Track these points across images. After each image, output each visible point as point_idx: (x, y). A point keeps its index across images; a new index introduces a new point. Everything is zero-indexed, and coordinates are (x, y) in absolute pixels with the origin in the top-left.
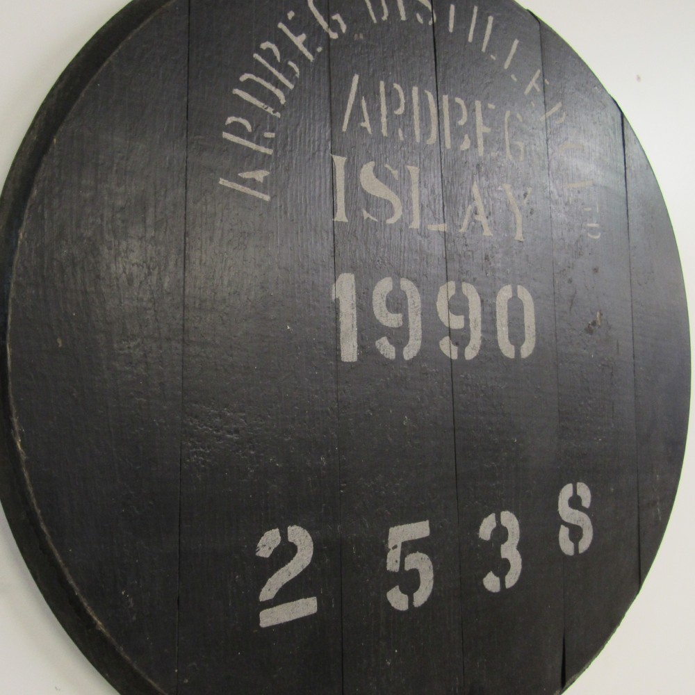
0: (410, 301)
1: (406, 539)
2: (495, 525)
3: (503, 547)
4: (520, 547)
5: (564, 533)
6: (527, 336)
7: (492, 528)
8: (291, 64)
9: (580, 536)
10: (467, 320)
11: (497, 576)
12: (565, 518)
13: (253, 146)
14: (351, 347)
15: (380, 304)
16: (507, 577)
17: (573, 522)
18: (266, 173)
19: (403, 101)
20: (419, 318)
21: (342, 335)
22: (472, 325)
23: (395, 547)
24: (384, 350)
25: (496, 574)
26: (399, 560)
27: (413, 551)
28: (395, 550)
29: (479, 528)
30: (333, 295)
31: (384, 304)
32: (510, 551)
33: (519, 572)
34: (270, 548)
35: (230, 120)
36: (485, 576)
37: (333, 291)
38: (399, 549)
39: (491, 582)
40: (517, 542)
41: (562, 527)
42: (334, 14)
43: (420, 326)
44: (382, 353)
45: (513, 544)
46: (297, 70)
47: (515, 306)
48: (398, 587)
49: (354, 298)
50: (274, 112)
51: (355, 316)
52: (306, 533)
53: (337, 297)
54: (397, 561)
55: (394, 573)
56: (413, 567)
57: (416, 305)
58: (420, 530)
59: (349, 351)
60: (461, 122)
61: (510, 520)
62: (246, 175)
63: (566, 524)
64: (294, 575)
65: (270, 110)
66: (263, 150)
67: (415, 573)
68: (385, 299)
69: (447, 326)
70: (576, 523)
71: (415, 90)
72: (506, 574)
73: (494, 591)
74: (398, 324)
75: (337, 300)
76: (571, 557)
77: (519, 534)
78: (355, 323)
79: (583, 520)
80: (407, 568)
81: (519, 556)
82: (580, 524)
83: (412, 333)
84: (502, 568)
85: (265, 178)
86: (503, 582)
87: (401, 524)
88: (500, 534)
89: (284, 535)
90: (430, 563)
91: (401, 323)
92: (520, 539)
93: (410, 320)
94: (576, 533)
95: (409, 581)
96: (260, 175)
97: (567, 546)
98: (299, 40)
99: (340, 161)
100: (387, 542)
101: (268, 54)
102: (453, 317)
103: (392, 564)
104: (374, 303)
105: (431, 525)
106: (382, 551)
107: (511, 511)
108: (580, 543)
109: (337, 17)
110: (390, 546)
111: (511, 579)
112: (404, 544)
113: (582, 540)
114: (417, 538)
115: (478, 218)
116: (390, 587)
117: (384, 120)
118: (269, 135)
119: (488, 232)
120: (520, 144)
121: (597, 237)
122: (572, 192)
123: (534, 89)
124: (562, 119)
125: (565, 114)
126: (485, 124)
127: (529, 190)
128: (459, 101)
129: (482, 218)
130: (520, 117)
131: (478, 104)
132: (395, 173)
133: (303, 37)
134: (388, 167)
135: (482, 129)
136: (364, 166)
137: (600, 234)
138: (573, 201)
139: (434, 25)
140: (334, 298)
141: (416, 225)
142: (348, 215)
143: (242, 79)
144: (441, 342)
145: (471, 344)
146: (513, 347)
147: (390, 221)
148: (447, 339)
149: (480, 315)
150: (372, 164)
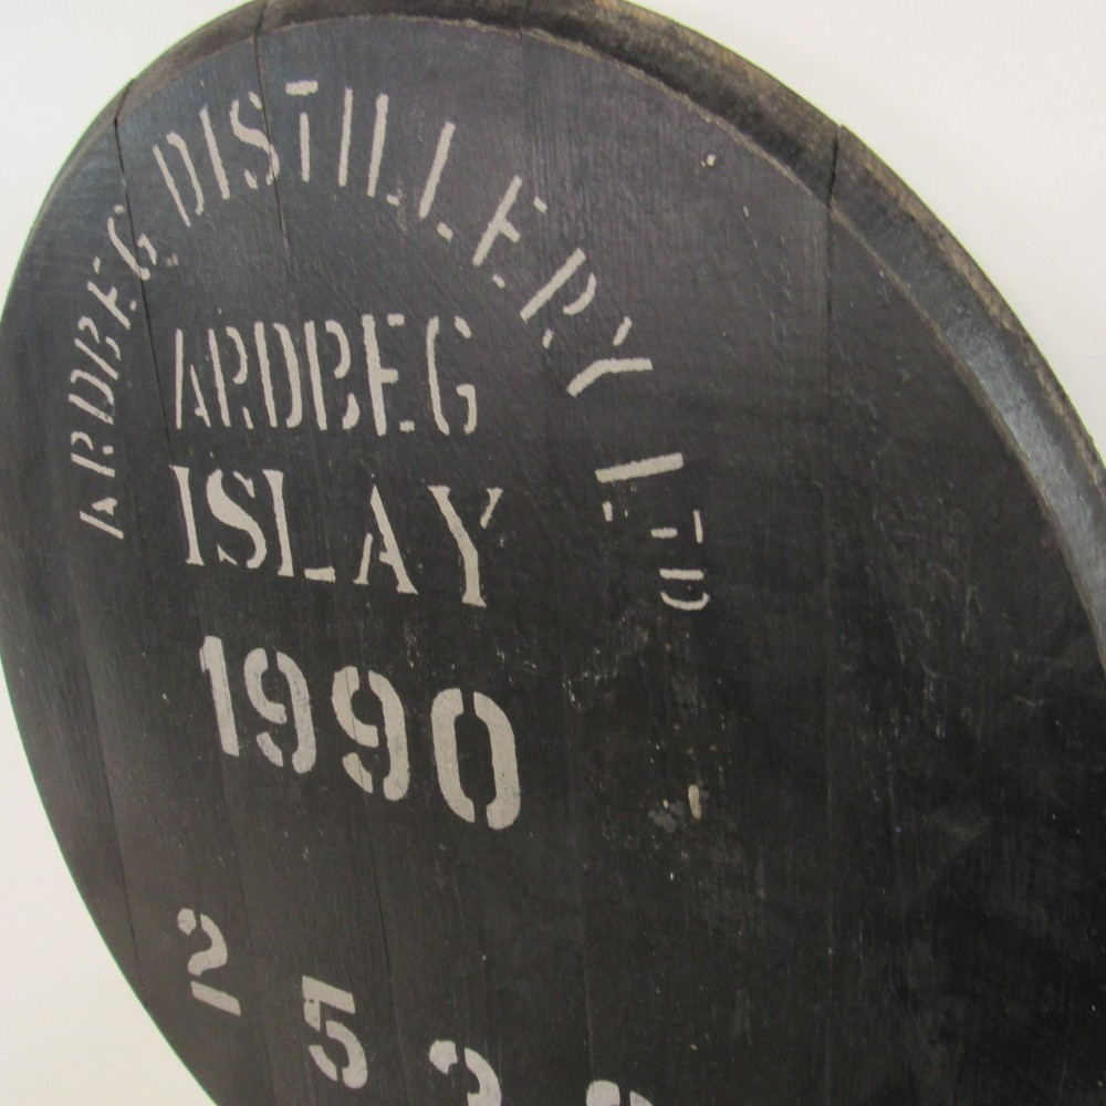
0: (293, 687)
1: (325, 1001)
2: (455, 1059)
3: (472, 1097)
7: (450, 1061)
8: (109, 341)
13: (97, 468)
15: (254, 686)
18: (114, 502)
19: (244, 357)
20: (308, 717)
21: (219, 718)
22: (390, 745)
23: (312, 1002)
24: (267, 751)
26: (319, 1019)
27: (335, 1020)
29: (428, 1048)
30: (202, 664)
31: (259, 688)
35: (74, 437)
37: (202, 659)
38: (317, 1007)
42: (140, 235)
44: (266, 754)
46: (116, 347)
47: (471, 733)
48: (321, 1049)
49: (225, 672)
50: (106, 417)
51: (228, 697)
52: (217, 930)
53: (206, 668)
54: (316, 1019)
55: (314, 1029)
56: (339, 1039)
57: (302, 696)
58: (342, 1001)
59: (229, 742)
60: (341, 371)
61: (482, 1070)
62: (98, 507)
64: (213, 965)
65: (102, 415)
66: (106, 470)
67: (340, 1046)
68: (259, 680)
69: (352, 737)
71: (259, 328)
74: (281, 719)
75: (207, 671)
78: (230, 706)
80: (330, 1035)
83: (300, 735)
85: (114, 508)
87: (318, 980)
89: (198, 921)
90: (360, 1047)
91: (285, 719)
93: (297, 717)
95: (335, 1051)
96: (108, 505)
98: (109, 302)
99: (182, 474)
100: (301, 990)
101: (88, 336)
102: (361, 725)
103: (311, 1018)
104: (247, 684)
105: (356, 1002)
106: (296, 996)
107: (483, 1056)
109: (144, 241)
110: (306, 997)
112: (323, 1005)
114: (337, 1007)
115: (384, 558)
116: (311, 1042)
117: (222, 398)
118: (108, 450)
119: (405, 586)
120: (467, 391)
121: (698, 605)
122: (612, 491)
123: (501, 239)
124: (586, 298)
125: (592, 282)
126: (386, 363)
127: (495, 494)
128: (333, 327)
129: (392, 557)
130: (462, 325)
131: (368, 322)
132: (249, 485)
133: (114, 293)
134: (237, 475)
135: (380, 376)
136: (210, 478)
137: (706, 598)
138: (616, 511)
139: (275, 181)
140: (203, 669)
141: (287, 569)
142: (203, 554)
143: (72, 378)
144: (346, 760)
145: (392, 776)
146: (471, 803)
147: (252, 564)
148: (353, 758)
149: (403, 732)
150: (218, 473)
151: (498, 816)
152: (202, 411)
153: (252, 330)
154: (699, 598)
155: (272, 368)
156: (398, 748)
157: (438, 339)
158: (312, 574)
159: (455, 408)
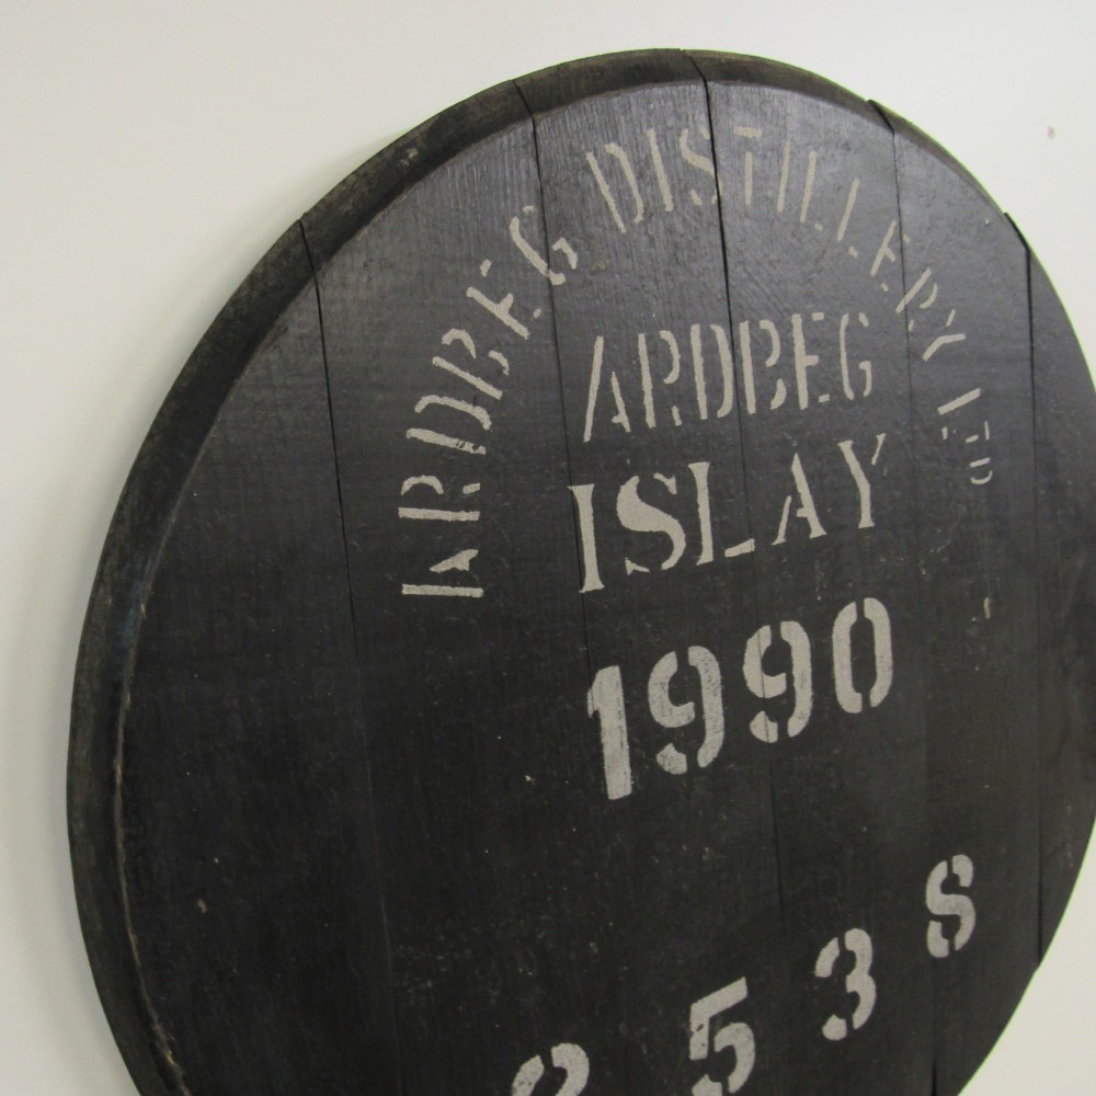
0: (704, 678)
1: (715, 1012)
2: (837, 953)
3: (850, 979)
5: (934, 929)
6: (879, 671)
7: (833, 959)
8: (494, 354)
9: (958, 927)
10: (790, 680)
11: (842, 1018)
12: (935, 911)
13: (448, 516)
14: (622, 776)
15: (660, 698)
16: (856, 1015)
17: (947, 913)
18: (473, 553)
19: (676, 357)
20: (718, 700)
21: (607, 763)
22: (796, 684)
23: (701, 1027)
24: (670, 764)
25: (840, 1016)
26: (706, 1042)
27: (725, 1024)
28: (702, 1031)
29: (815, 965)
30: (590, 708)
31: (666, 697)
32: (861, 983)
33: (873, 1003)
34: (530, 1084)
35: (407, 485)
36: (825, 1023)
37: (589, 701)
38: (706, 1030)
39: (834, 1028)
40: (868, 965)
41: (932, 923)
42: (556, 239)
43: (721, 711)
44: (667, 769)
45: (863, 969)
46: (504, 362)
47: (862, 633)
48: (706, 1076)
49: (622, 701)
50: (475, 448)
51: (625, 728)
52: (577, 1048)
53: (596, 708)
54: (703, 1045)
55: (701, 1061)
56: (727, 1044)
57: (713, 680)
58: (736, 992)
59: (619, 782)
60: (771, 362)
61: (858, 940)
62: (442, 567)
63: (937, 918)
65: (468, 447)
66: (464, 516)
67: (729, 1052)
68: (666, 688)
69: (760, 696)
70: (951, 913)
71: (695, 330)
72: (854, 1011)
73: (838, 1038)
74: (689, 718)
75: (596, 713)
76: (945, 958)
77: (871, 954)
78: (625, 739)
79: (962, 905)
80: (718, 1048)
81: (872, 982)
82: (957, 913)
83: (709, 724)
84: (848, 1006)
85: (472, 562)
86: (849, 1024)
87: (708, 995)
88: (846, 961)
89: (547, 1060)
90: (749, 1032)
91: (693, 716)
92: (873, 960)
93: (706, 706)
94: (951, 926)
95: (723, 1064)
96: (462, 560)
97: (938, 947)
98: (502, 310)
99: (584, 493)
100: (689, 1025)
101: (456, 352)
102: (769, 679)
103: (698, 1049)
104: (651, 700)
105: (748, 982)
106: (682, 1038)
107: (860, 927)
108: (956, 936)
109: (561, 245)
110: (694, 1027)
111: (862, 1016)
112: (713, 1020)
113: (960, 932)
114: (730, 1005)
115: (801, 513)
116: (695, 1081)
117: (648, 401)
118: (470, 489)
119: (817, 530)
120: (866, 366)
121: (987, 480)
122: (947, 419)
123: (886, 260)
124: (932, 298)
125: (935, 288)
126: (809, 350)
127: (881, 438)
128: (766, 325)
129: (808, 511)
130: (863, 319)
131: (797, 320)
132: (671, 484)
133: (509, 300)
134: (658, 476)
135: (804, 361)
136: (623, 488)
137: (991, 473)
138: (950, 433)
139: (720, 202)
140: (590, 711)
141: (707, 556)
142: (603, 575)
143: (419, 408)
144: (753, 724)
145: (797, 711)
146: (859, 696)
147: (667, 565)
148: (761, 717)
149: (809, 664)
150: (635, 480)
151: (878, 694)
152: (622, 419)
153: (688, 331)
154: (987, 474)
155: (706, 366)
156: (804, 680)
157: (848, 329)
158: (731, 552)
159: (857, 380)
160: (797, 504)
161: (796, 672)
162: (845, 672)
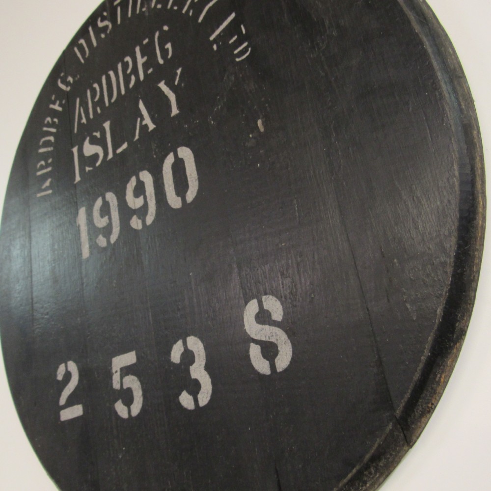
0: (111, 205)
1: (122, 366)
2: (182, 349)
3: (192, 368)
4: (208, 368)
5: (255, 351)
6: (190, 183)
7: (181, 352)
9: (276, 353)
10: (145, 197)
11: (190, 395)
12: (253, 336)
13: (45, 171)
14: (86, 249)
15: (97, 216)
16: (200, 396)
17: (264, 339)
18: (50, 180)
19: (98, 91)
20: (117, 213)
21: (82, 244)
22: (148, 200)
23: (116, 372)
24: (101, 243)
25: (190, 393)
26: (119, 381)
27: (127, 374)
28: (116, 374)
29: (170, 354)
30: (77, 223)
32: (198, 372)
33: (210, 391)
34: (62, 375)
35: (38, 166)
36: (180, 394)
37: (77, 221)
38: (119, 373)
39: (186, 400)
40: (204, 363)
41: (252, 345)
42: (68, 77)
43: (118, 218)
44: (100, 245)
45: (200, 365)
46: (57, 121)
47: (179, 167)
48: (121, 401)
49: (86, 220)
50: (50, 149)
51: (86, 230)
52: (75, 365)
53: (79, 224)
54: (118, 382)
55: (117, 390)
56: (129, 386)
57: (115, 206)
58: (129, 358)
59: (86, 252)
60: (129, 71)
61: (195, 344)
62: (44, 187)
63: (257, 342)
64: (72, 390)
66: (48, 170)
67: (129, 390)
68: (99, 211)
69: (134, 208)
70: (267, 339)
71: (104, 77)
72: (198, 393)
73: (189, 408)
75: (79, 226)
76: (269, 376)
77: (205, 356)
78: (87, 234)
79: (277, 335)
80: (125, 387)
81: (208, 376)
82: (273, 340)
83: (114, 224)
84: (194, 388)
86: (196, 401)
87: (119, 355)
88: (188, 357)
89: (66, 366)
90: (139, 383)
91: (108, 222)
92: (206, 360)
93: (113, 217)
94: (269, 350)
95: (127, 397)
96: (47, 183)
97: (261, 365)
98: (56, 106)
99: (75, 149)
100: (111, 368)
102: (137, 200)
103: (116, 385)
104: (94, 217)
105: (137, 354)
106: (109, 375)
107: (195, 336)
108: (276, 360)
110: (114, 371)
111: (204, 398)
112: (122, 369)
113: (279, 356)
114: (129, 364)
115: (144, 123)
116: (116, 401)
117: (91, 110)
118: (50, 161)
119: (152, 126)
120: (169, 46)
121: (248, 54)
122: (215, 41)
126: (143, 57)
127: (179, 71)
128: (127, 59)
129: (148, 121)
130: (166, 28)
131: (137, 48)
132: (98, 134)
133: (58, 102)
134: (94, 134)
135: (141, 61)
136: (85, 143)
137: (250, 49)
138: (217, 45)
139: (110, 32)
141: (110, 156)
142: (80, 175)
143: (41, 143)
144: (131, 222)
145: (149, 213)
146: (180, 198)
147: (98, 164)
148: (135, 218)
149: (153, 188)
150: (88, 138)
151: (191, 195)
152: (83, 120)
153: (101, 79)
154: (248, 50)
155: (107, 87)
156: (151, 197)
157: (159, 37)
158: (119, 151)
159: (164, 52)
160: (142, 119)
161: (147, 194)
162: (171, 188)
